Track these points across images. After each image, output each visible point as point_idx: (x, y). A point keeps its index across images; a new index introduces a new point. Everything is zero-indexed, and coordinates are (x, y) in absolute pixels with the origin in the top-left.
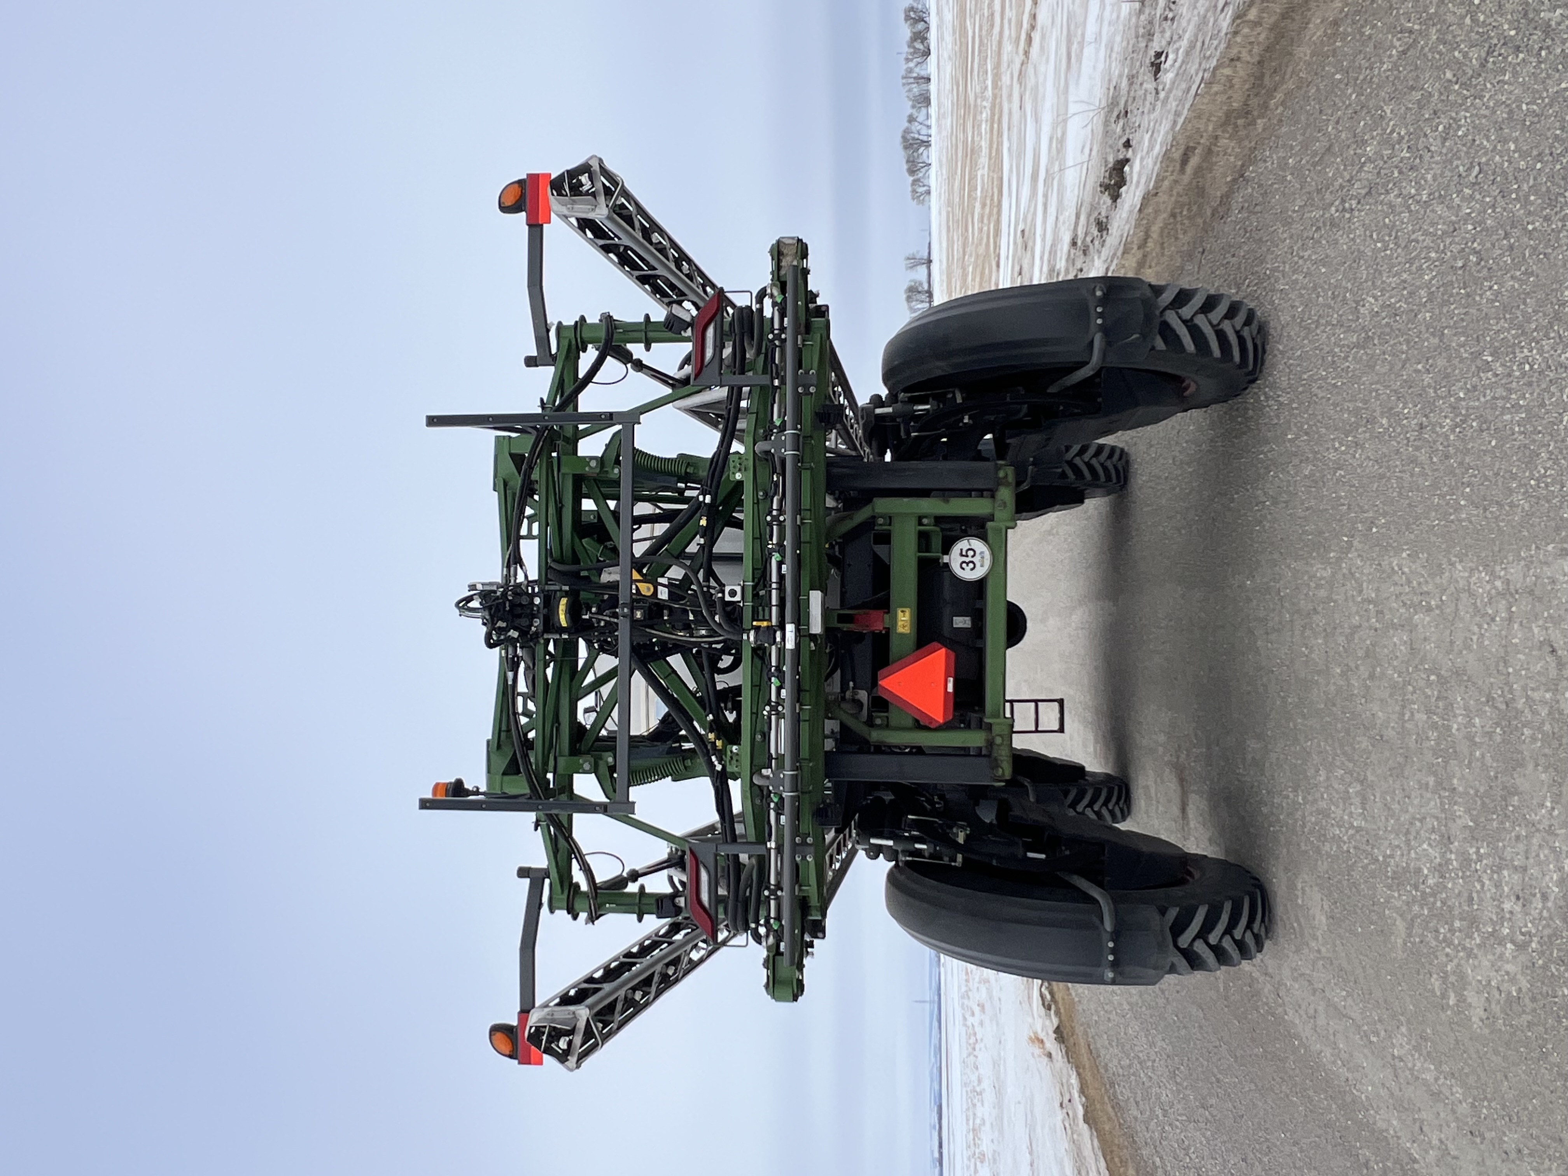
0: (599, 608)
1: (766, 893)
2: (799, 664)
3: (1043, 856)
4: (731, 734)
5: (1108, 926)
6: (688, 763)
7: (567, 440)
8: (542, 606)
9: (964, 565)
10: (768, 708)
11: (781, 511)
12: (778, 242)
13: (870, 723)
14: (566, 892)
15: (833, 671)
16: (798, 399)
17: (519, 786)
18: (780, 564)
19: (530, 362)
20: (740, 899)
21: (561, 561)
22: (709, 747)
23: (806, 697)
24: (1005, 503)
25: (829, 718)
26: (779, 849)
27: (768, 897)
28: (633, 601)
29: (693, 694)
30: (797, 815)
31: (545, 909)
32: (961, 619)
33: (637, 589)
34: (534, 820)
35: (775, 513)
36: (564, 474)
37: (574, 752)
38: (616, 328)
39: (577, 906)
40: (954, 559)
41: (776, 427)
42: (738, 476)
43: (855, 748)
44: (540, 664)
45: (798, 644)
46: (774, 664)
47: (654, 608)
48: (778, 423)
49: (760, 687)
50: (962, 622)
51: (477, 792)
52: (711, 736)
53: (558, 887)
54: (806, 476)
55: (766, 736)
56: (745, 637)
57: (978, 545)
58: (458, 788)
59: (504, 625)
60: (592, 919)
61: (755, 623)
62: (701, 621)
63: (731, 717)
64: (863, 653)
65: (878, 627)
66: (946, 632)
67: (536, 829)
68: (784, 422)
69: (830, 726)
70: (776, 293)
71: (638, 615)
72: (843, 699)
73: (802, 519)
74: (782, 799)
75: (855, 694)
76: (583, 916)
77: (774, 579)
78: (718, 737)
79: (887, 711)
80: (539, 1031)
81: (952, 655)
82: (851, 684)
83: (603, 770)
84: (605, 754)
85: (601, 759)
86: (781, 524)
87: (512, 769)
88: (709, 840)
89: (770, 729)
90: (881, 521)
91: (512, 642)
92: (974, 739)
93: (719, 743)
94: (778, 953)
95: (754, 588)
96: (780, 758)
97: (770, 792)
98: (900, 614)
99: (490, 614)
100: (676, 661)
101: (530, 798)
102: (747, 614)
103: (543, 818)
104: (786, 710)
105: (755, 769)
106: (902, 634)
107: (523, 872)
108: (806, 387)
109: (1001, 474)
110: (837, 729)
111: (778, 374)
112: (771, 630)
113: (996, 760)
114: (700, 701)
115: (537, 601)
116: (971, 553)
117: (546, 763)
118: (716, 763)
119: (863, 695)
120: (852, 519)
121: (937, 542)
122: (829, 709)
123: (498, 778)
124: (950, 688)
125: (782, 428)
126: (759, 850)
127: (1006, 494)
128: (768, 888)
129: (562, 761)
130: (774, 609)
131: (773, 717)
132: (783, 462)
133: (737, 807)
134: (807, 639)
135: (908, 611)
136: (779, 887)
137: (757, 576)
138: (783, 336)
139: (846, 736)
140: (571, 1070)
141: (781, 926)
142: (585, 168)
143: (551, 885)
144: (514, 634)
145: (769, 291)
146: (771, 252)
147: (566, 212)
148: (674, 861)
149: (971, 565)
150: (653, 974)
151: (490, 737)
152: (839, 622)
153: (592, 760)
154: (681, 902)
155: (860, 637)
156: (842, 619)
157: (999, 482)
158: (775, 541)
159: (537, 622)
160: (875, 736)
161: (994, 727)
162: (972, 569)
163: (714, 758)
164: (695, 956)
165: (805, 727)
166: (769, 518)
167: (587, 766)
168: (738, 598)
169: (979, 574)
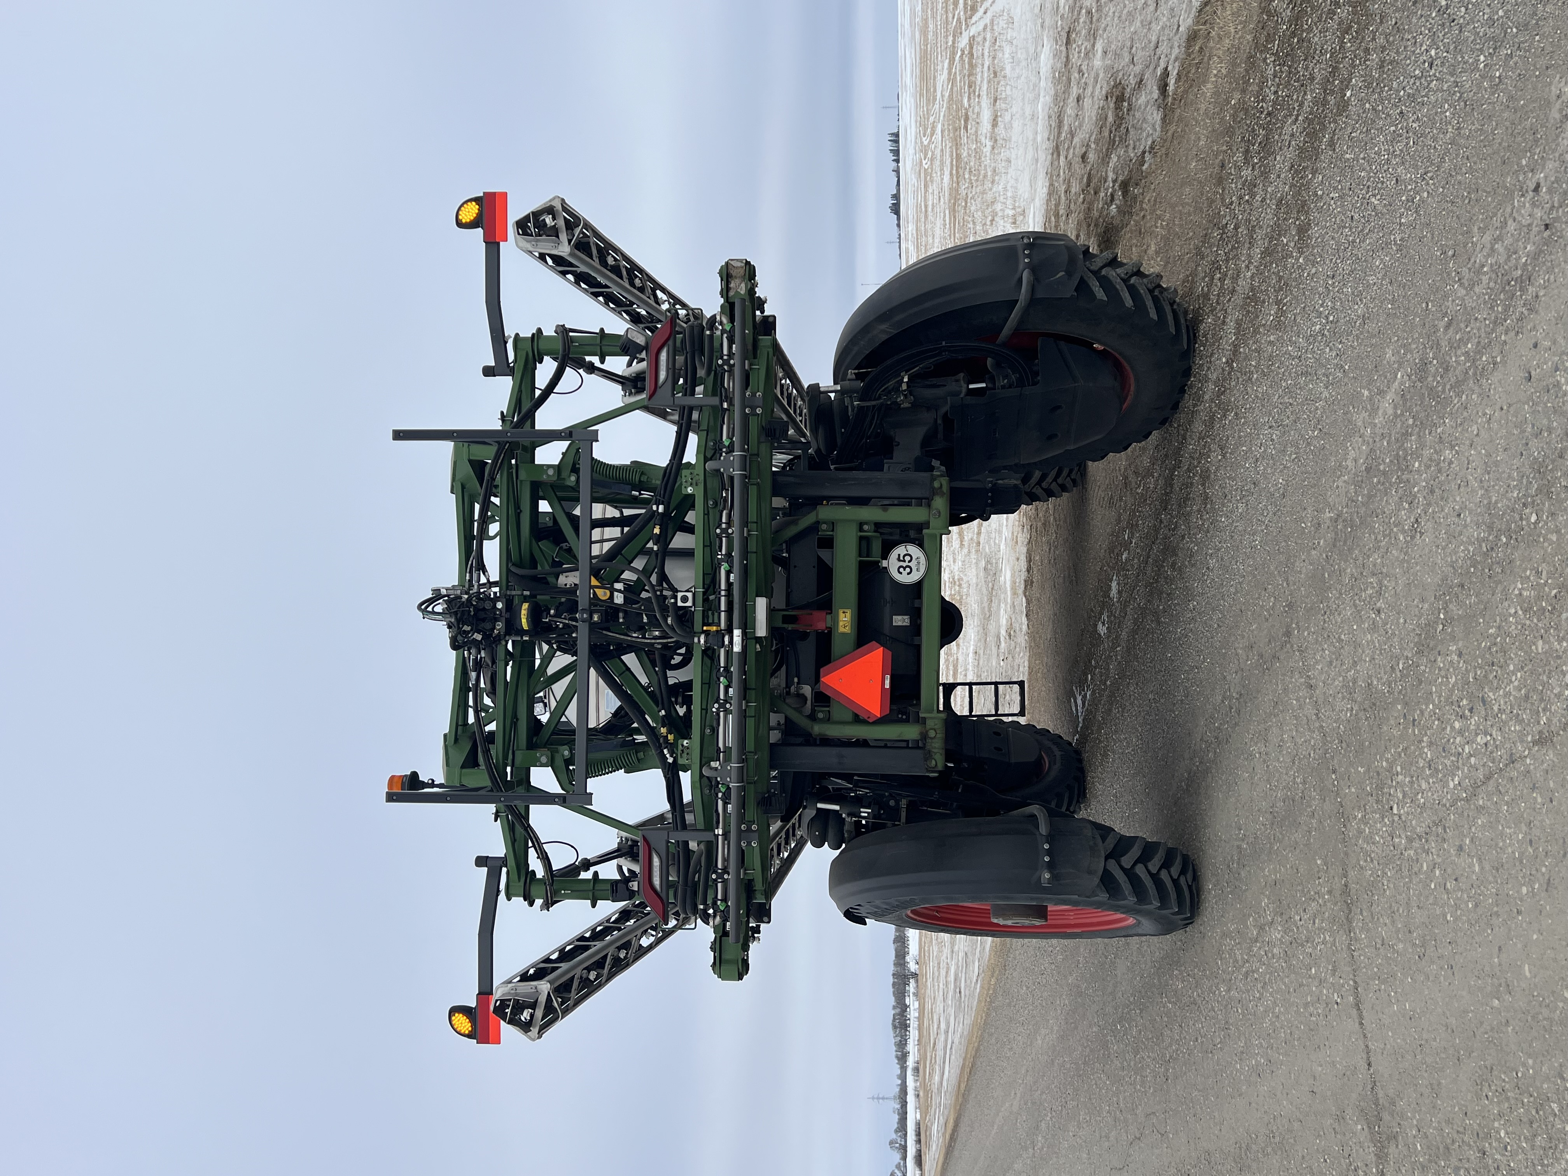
0: (557, 610)
1: (714, 876)
2: (745, 664)
4: (682, 727)
6: (641, 755)
7: (525, 449)
8: (504, 611)
9: (901, 570)
10: (716, 705)
11: (729, 524)
12: (727, 263)
13: (812, 717)
14: (523, 880)
15: (778, 668)
16: (745, 418)
17: (480, 778)
18: (728, 573)
19: (488, 372)
20: (689, 883)
21: (520, 565)
22: (661, 740)
23: (752, 694)
24: (939, 513)
25: (775, 712)
26: (726, 835)
27: (715, 880)
28: (591, 604)
29: (645, 689)
30: (742, 804)
31: (502, 896)
32: (900, 617)
33: (595, 593)
34: (494, 811)
35: (724, 526)
36: (521, 481)
37: (531, 746)
38: (572, 342)
39: (533, 892)
40: (892, 564)
41: (725, 447)
42: (690, 490)
43: (800, 740)
44: (500, 664)
45: (744, 647)
46: (722, 665)
47: (610, 611)
48: (727, 443)
49: (709, 684)
50: (901, 620)
51: (432, 785)
52: (663, 730)
53: (514, 876)
54: (753, 491)
55: (715, 731)
56: (696, 640)
57: (914, 550)
58: (413, 781)
59: (469, 628)
60: (547, 905)
61: (705, 628)
62: (654, 623)
63: (681, 711)
64: (807, 650)
65: (821, 626)
66: (886, 631)
67: (496, 820)
68: (732, 444)
69: (775, 719)
70: (725, 321)
71: (596, 618)
72: (788, 693)
73: (749, 531)
74: (729, 788)
75: (798, 689)
76: (539, 902)
77: (723, 587)
78: (669, 732)
79: (829, 706)
80: (504, 1003)
81: (889, 654)
82: (796, 680)
83: (559, 762)
84: (561, 748)
85: (557, 752)
86: (729, 537)
87: (471, 762)
88: (659, 829)
89: (719, 725)
90: (824, 527)
91: (477, 644)
92: (910, 732)
93: (671, 737)
94: (725, 934)
95: (704, 593)
96: (727, 750)
97: (718, 783)
98: (842, 615)
99: (456, 619)
100: (630, 659)
101: (492, 790)
102: (698, 618)
103: (503, 809)
104: (731, 707)
105: (704, 762)
106: (843, 634)
107: (481, 861)
108: (753, 408)
109: (936, 484)
110: (782, 721)
111: (726, 397)
112: (720, 634)
113: (929, 751)
114: (652, 695)
115: (500, 605)
116: (907, 558)
117: (505, 757)
118: (668, 756)
119: (807, 690)
120: (797, 524)
121: (877, 547)
122: (774, 703)
123: (457, 770)
124: (887, 686)
125: (731, 449)
126: (707, 836)
127: (940, 503)
128: (715, 872)
129: (519, 755)
130: (723, 614)
131: (722, 714)
132: (732, 478)
133: (687, 797)
134: (754, 641)
135: (849, 613)
136: (725, 870)
137: (707, 582)
138: (732, 362)
139: (789, 729)
140: (533, 1040)
141: (727, 906)
142: (550, 210)
143: (508, 873)
144: (478, 637)
145: (718, 318)
146: (720, 273)
147: (531, 249)
148: (624, 851)
149: (908, 570)
150: (606, 956)
151: (447, 731)
152: (783, 623)
153: (549, 753)
154: (634, 886)
155: (804, 636)
156: (787, 619)
157: (934, 492)
158: (724, 552)
159: (499, 625)
160: (817, 729)
161: (927, 722)
162: (908, 574)
163: (666, 751)
164: (645, 942)
165: (751, 723)
166: (718, 531)
167: (544, 759)
168: (689, 604)
169: (915, 577)
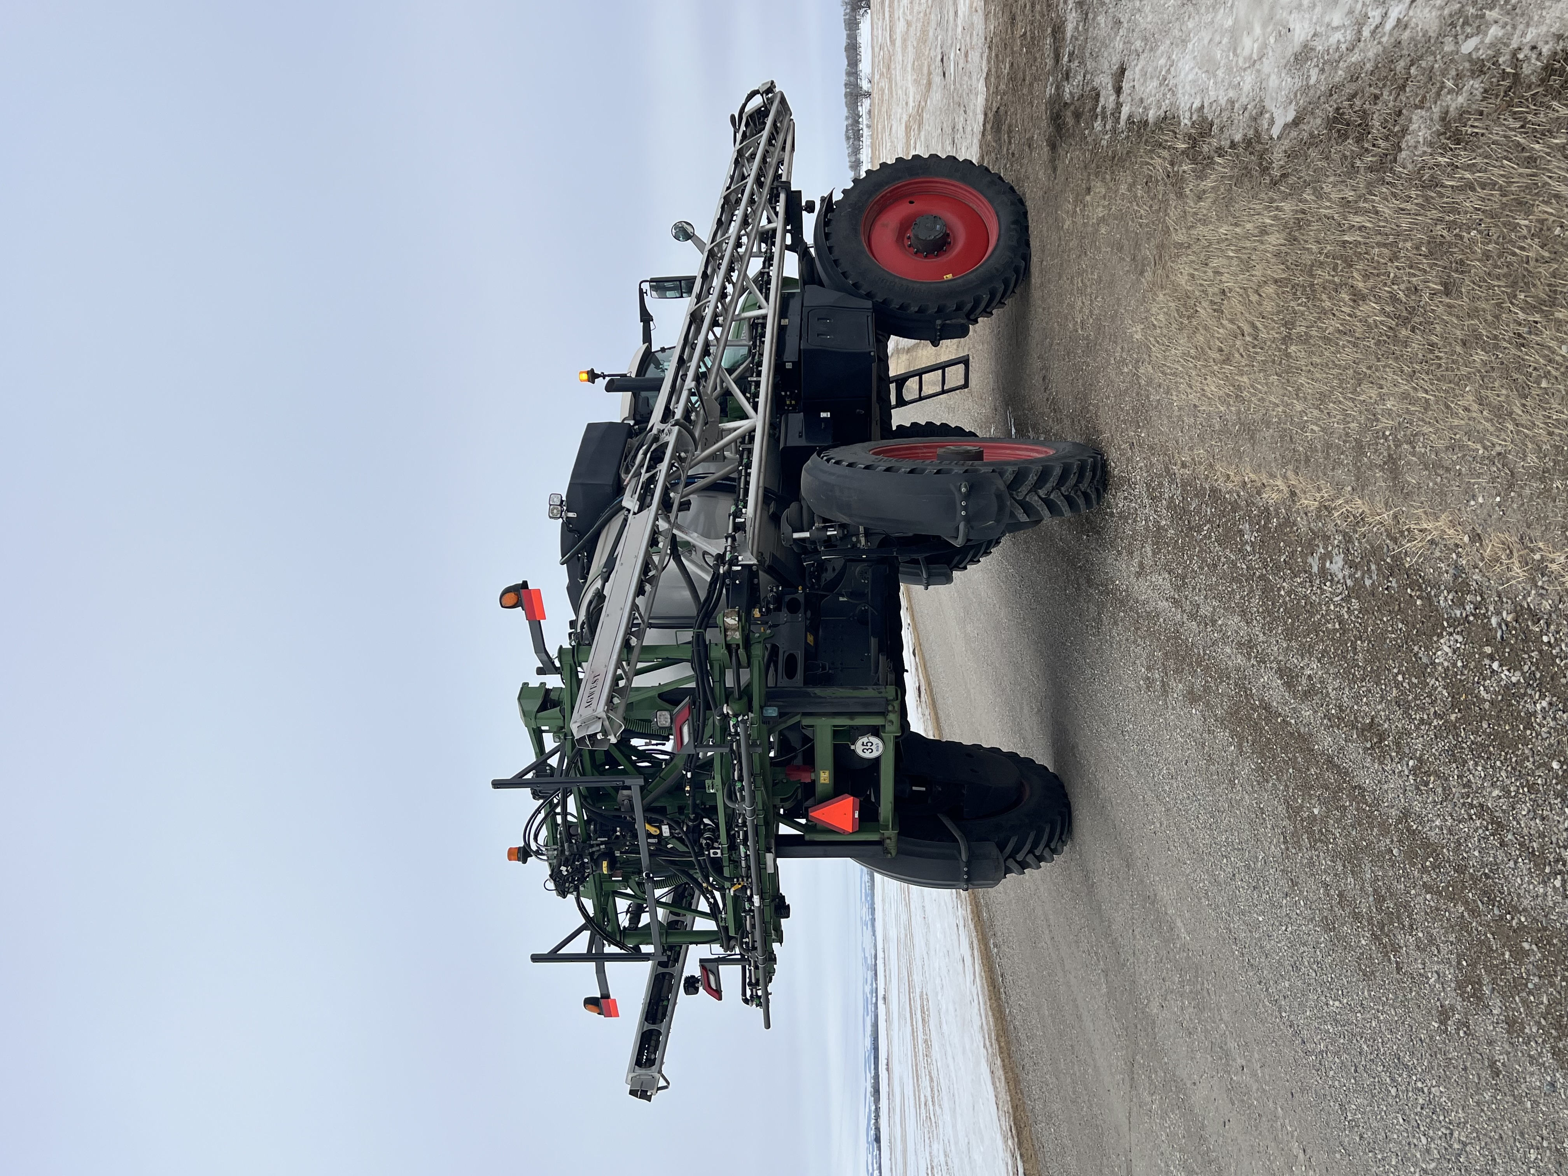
3: (924, 789)
5: (964, 857)
9: (863, 750)
24: (893, 722)
40: (858, 747)
57: (873, 738)
65: (807, 779)
81: (857, 802)
90: (805, 728)
92: (874, 837)
98: (822, 774)
106: (824, 786)
109: (890, 708)
113: (887, 849)
116: (869, 744)
121: (846, 738)
124: (857, 816)
127: (893, 717)
135: (827, 773)
149: (870, 750)
157: (889, 711)
160: (808, 837)
161: (885, 835)
162: (870, 753)
168: (719, 855)
169: (875, 754)
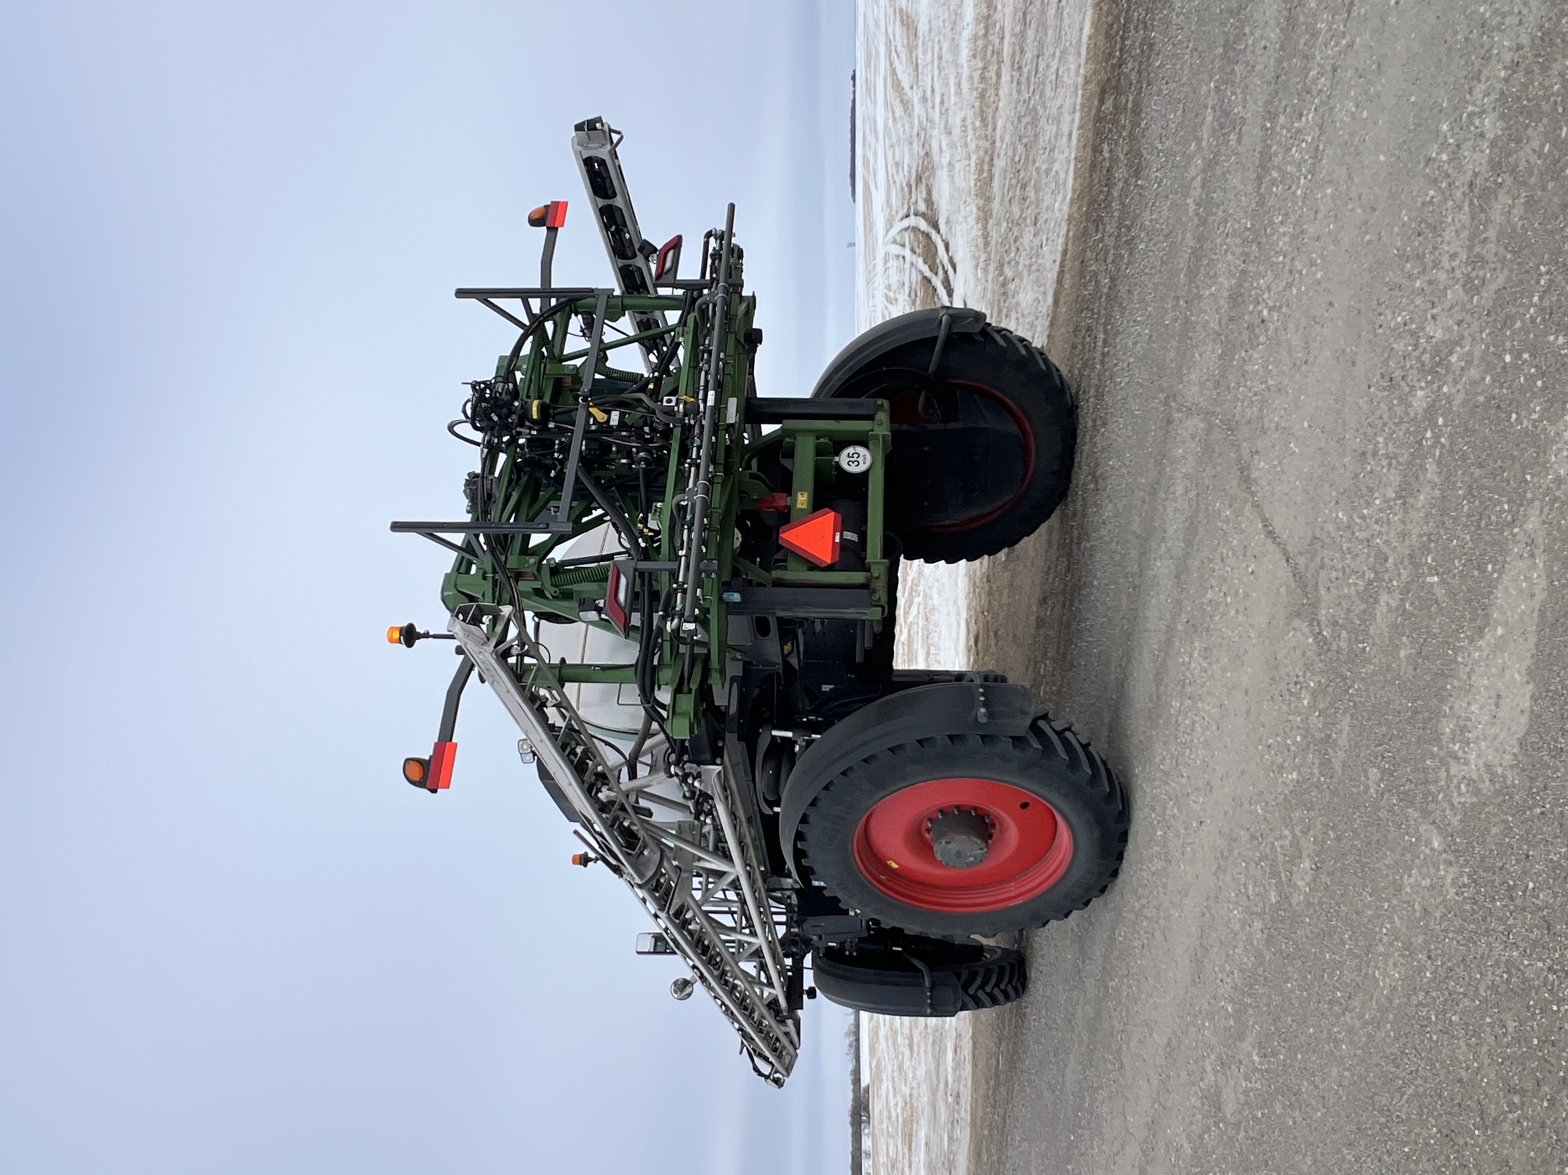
9: (850, 463)
10: (689, 461)
11: (710, 345)
24: (881, 424)
26: (687, 556)
33: (594, 418)
35: (706, 346)
57: (861, 450)
58: (409, 633)
65: (782, 503)
81: (840, 516)
83: (545, 569)
86: (709, 352)
90: (787, 440)
92: (858, 577)
98: (799, 496)
106: (801, 509)
109: (878, 405)
112: (696, 405)
115: (516, 403)
116: (856, 455)
124: (837, 540)
127: (881, 418)
129: (511, 559)
131: (693, 468)
135: (806, 495)
138: (721, 252)
142: (599, 121)
149: (854, 463)
157: (876, 410)
160: (775, 574)
161: (873, 568)
162: (857, 466)
166: (702, 348)
169: (862, 468)
